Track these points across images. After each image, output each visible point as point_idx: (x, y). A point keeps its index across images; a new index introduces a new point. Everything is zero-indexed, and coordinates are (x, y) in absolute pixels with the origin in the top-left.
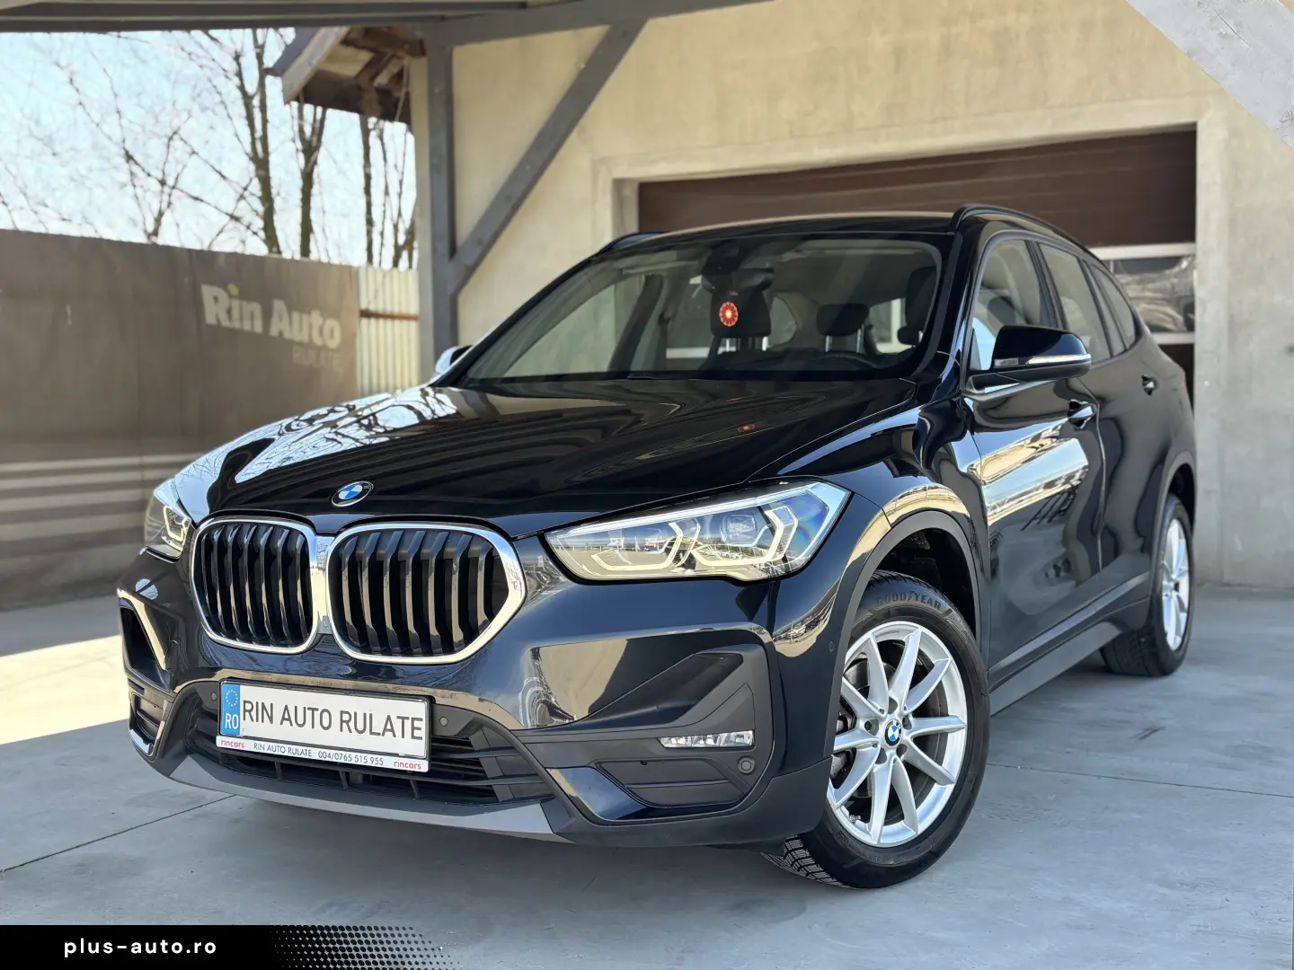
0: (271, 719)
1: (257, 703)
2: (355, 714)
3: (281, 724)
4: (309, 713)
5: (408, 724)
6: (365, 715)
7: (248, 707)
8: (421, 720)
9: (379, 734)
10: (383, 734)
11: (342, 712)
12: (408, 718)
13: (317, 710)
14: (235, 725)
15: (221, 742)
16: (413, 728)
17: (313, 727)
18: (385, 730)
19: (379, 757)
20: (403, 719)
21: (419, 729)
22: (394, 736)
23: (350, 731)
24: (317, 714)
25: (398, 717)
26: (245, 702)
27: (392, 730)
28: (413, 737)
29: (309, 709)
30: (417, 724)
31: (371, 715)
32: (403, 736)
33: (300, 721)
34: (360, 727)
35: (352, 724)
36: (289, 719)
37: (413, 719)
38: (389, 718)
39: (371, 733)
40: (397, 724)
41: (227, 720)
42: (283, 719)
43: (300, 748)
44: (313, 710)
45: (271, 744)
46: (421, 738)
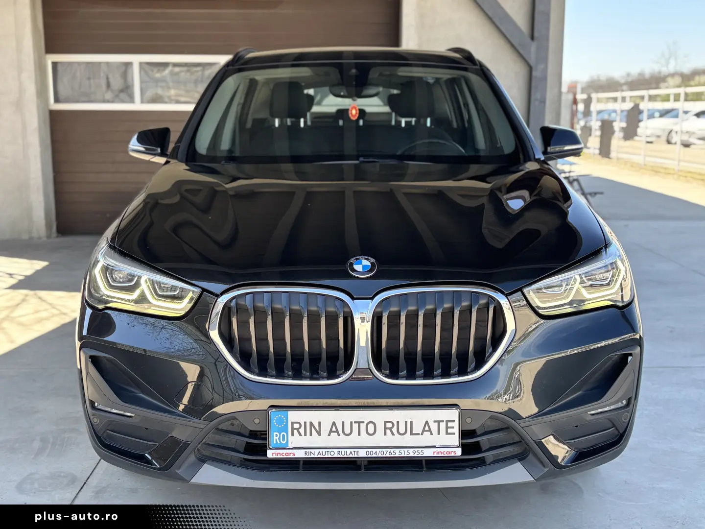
0: (319, 433)
1: (305, 423)
2: (398, 422)
3: (329, 435)
4: (355, 426)
5: (443, 425)
6: (406, 422)
7: (296, 426)
8: (454, 421)
9: (418, 434)
10: (422, 434)
11: (385, 423)
12: (443, 421)
13: (363, 422)
14: (284, 440)
15: (271, 454)
16: (447, 427)
17: (359, 434)
18: (424, 430)
19: (420, 450)
20: (439, 422)
21: (453, 427)
22: (431, 434)
23: (393, 434)
24: (363, 426)
25: (435, 421)
26: (293, 423)
27: (430, 430)
28: (447, 433)
29: (355, 422)
30: (450, 424)
31: (411, 422)
32: (439, 433)
33: (347, 431)
34: (402, 430)
35: (394, 430)
36: (337, 431)
37: (447, 422)
38: (427, 423)
39: (412, 434)
40: (434, 427)
41: (275, 438)
42: (331, 431)
43: (349, 451)
44: (359, 423)
45: (321, 451)
46: (454, 434)
